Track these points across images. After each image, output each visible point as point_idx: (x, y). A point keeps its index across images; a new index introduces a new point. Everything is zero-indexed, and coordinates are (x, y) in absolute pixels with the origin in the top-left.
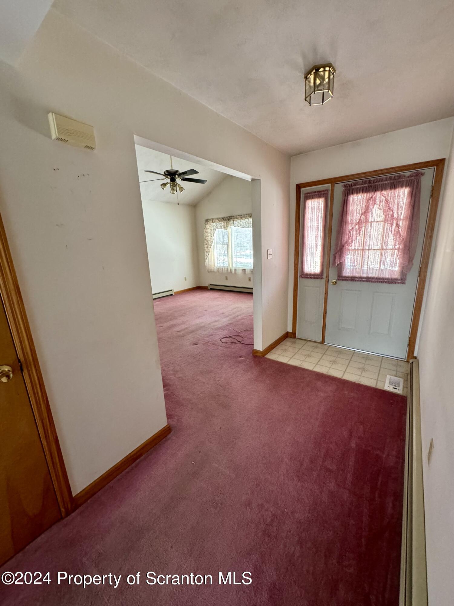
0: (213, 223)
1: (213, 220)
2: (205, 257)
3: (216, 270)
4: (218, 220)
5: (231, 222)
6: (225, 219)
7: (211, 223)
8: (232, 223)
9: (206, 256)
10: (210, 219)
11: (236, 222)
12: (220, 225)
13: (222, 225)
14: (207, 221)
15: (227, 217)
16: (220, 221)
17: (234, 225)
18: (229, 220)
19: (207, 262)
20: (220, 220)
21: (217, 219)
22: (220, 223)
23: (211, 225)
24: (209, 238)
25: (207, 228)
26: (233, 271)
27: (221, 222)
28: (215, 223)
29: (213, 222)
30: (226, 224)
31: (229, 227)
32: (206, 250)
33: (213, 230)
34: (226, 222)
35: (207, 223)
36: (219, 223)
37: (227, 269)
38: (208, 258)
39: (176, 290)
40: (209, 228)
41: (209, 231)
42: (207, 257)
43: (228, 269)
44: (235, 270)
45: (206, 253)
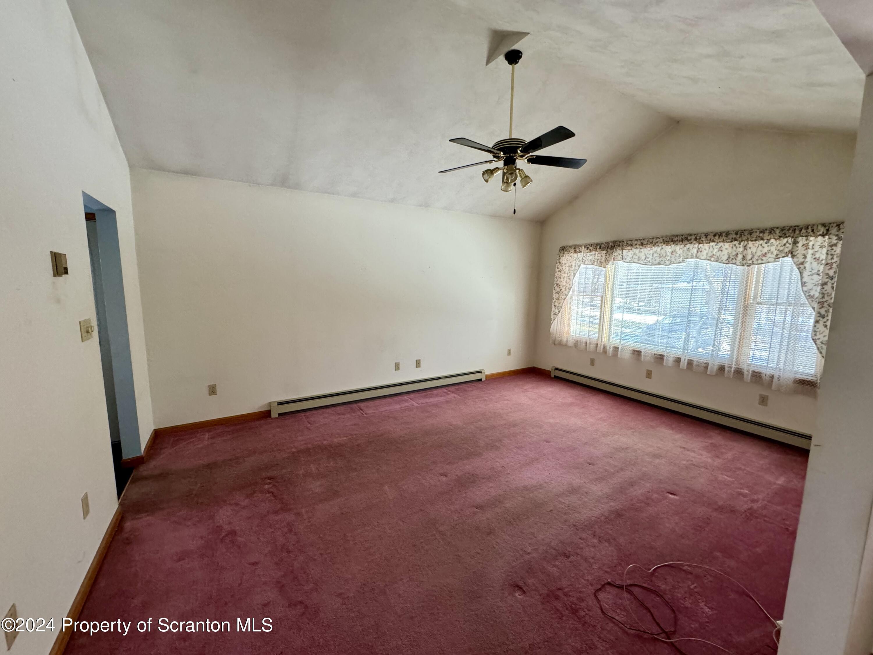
0: (575, 255)
1: (576, 248)
2: (552, 317)
3: (571, 343)
4: (588, 248)
5: (617, 252)
6: (603, 246)
7: (572, 254)
8: (619, 255)
9: (555, 314)
10: (570, 247)
11: (628, 253)
12: (590, 258)
13: (596, 257)
14: (563, 250)
15: (608, 243)
16: (590, 250)
17: (623, 260)
18: (612, 248)
19: (555, 327)
20: (591, 248)
21: (585, 247)
22: (591, 253)
23: (571, 256)
24: (563, 282)
25: (563, 262)
26: (610, 351)
27: (594, 252)
28: (579, 254)
29: (575, 252)
30: (604, 256)
31: (610, 263)
32: (556, 304)
33: (573, 266)
34: (605, 252)
35: (564, 253)
36: (588, 254)
37: (597, 344)
38: (556, 319)
39: (488, 371)
40: (565, 262)
41: (566, 268)
42: (555, 316)
43: (599, 345)
44: (616, 349)
45: (553, 309)
